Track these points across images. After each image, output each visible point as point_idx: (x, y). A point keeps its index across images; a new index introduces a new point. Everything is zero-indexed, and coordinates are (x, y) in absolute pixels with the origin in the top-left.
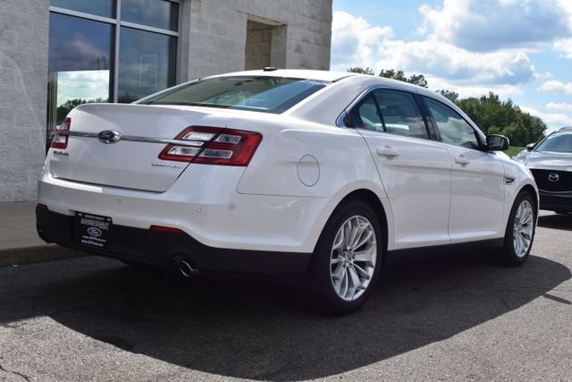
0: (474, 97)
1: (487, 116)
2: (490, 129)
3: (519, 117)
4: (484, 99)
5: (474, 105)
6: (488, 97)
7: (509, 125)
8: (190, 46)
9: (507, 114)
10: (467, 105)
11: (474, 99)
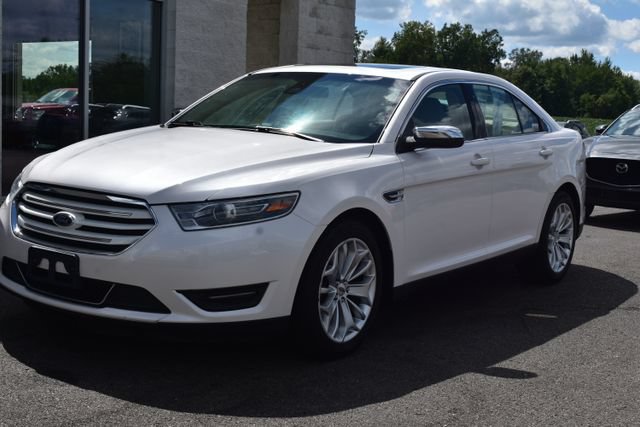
0: (563, 57)
1: (579, 81)
2: (583, 97)
3: (619, 82)
4: (574, 58)
5: (562, 67)
6: (580, 55)
7: (607, 91)
8: (177, 13)
9: (605, 77)
10: (554, 66)
11: (562, 59)
